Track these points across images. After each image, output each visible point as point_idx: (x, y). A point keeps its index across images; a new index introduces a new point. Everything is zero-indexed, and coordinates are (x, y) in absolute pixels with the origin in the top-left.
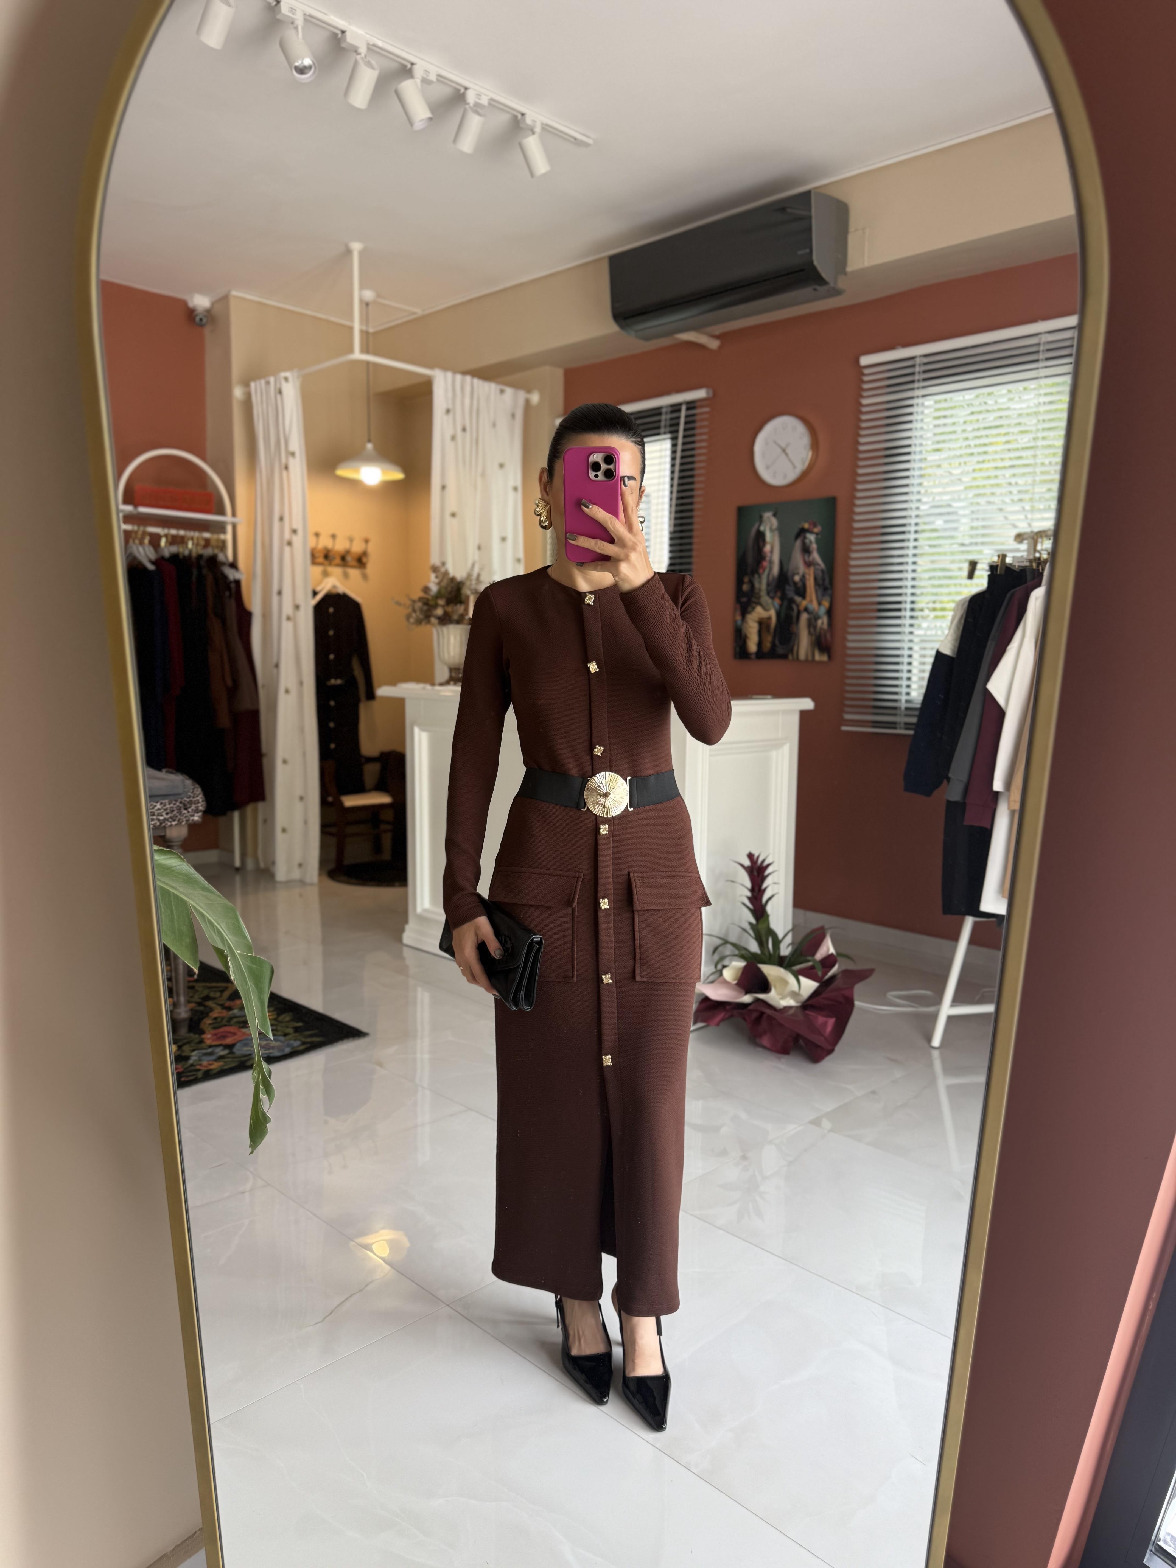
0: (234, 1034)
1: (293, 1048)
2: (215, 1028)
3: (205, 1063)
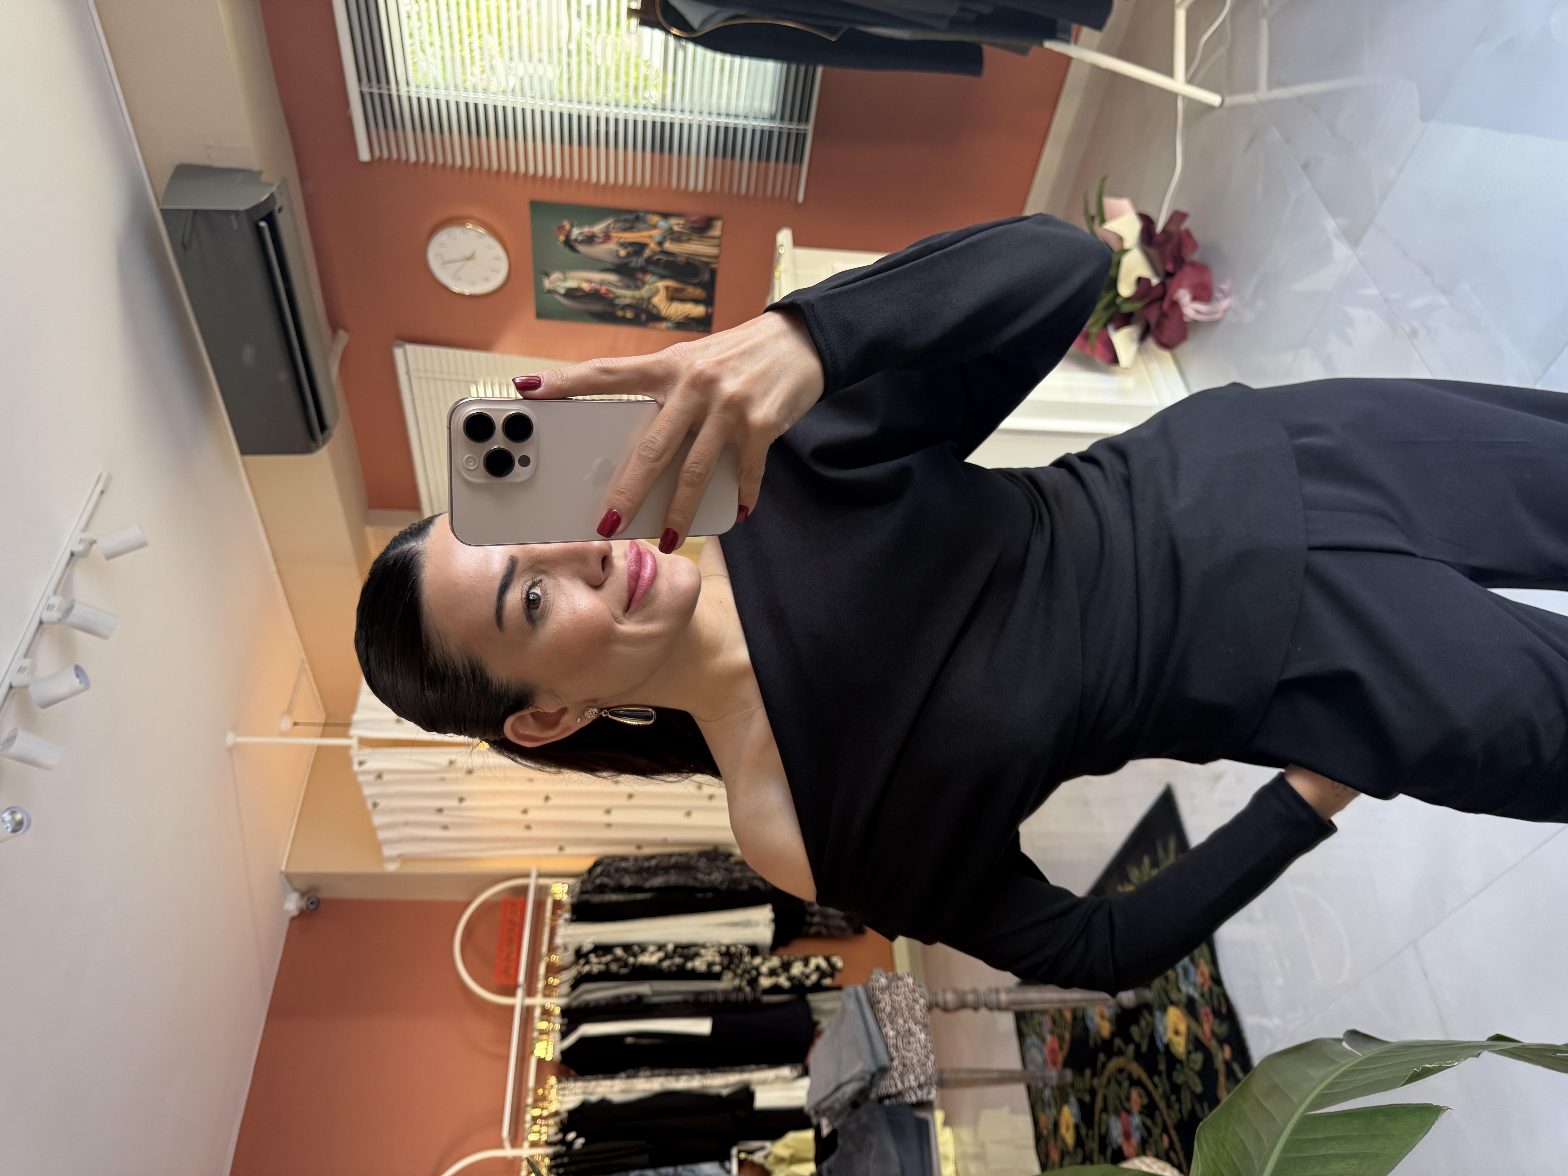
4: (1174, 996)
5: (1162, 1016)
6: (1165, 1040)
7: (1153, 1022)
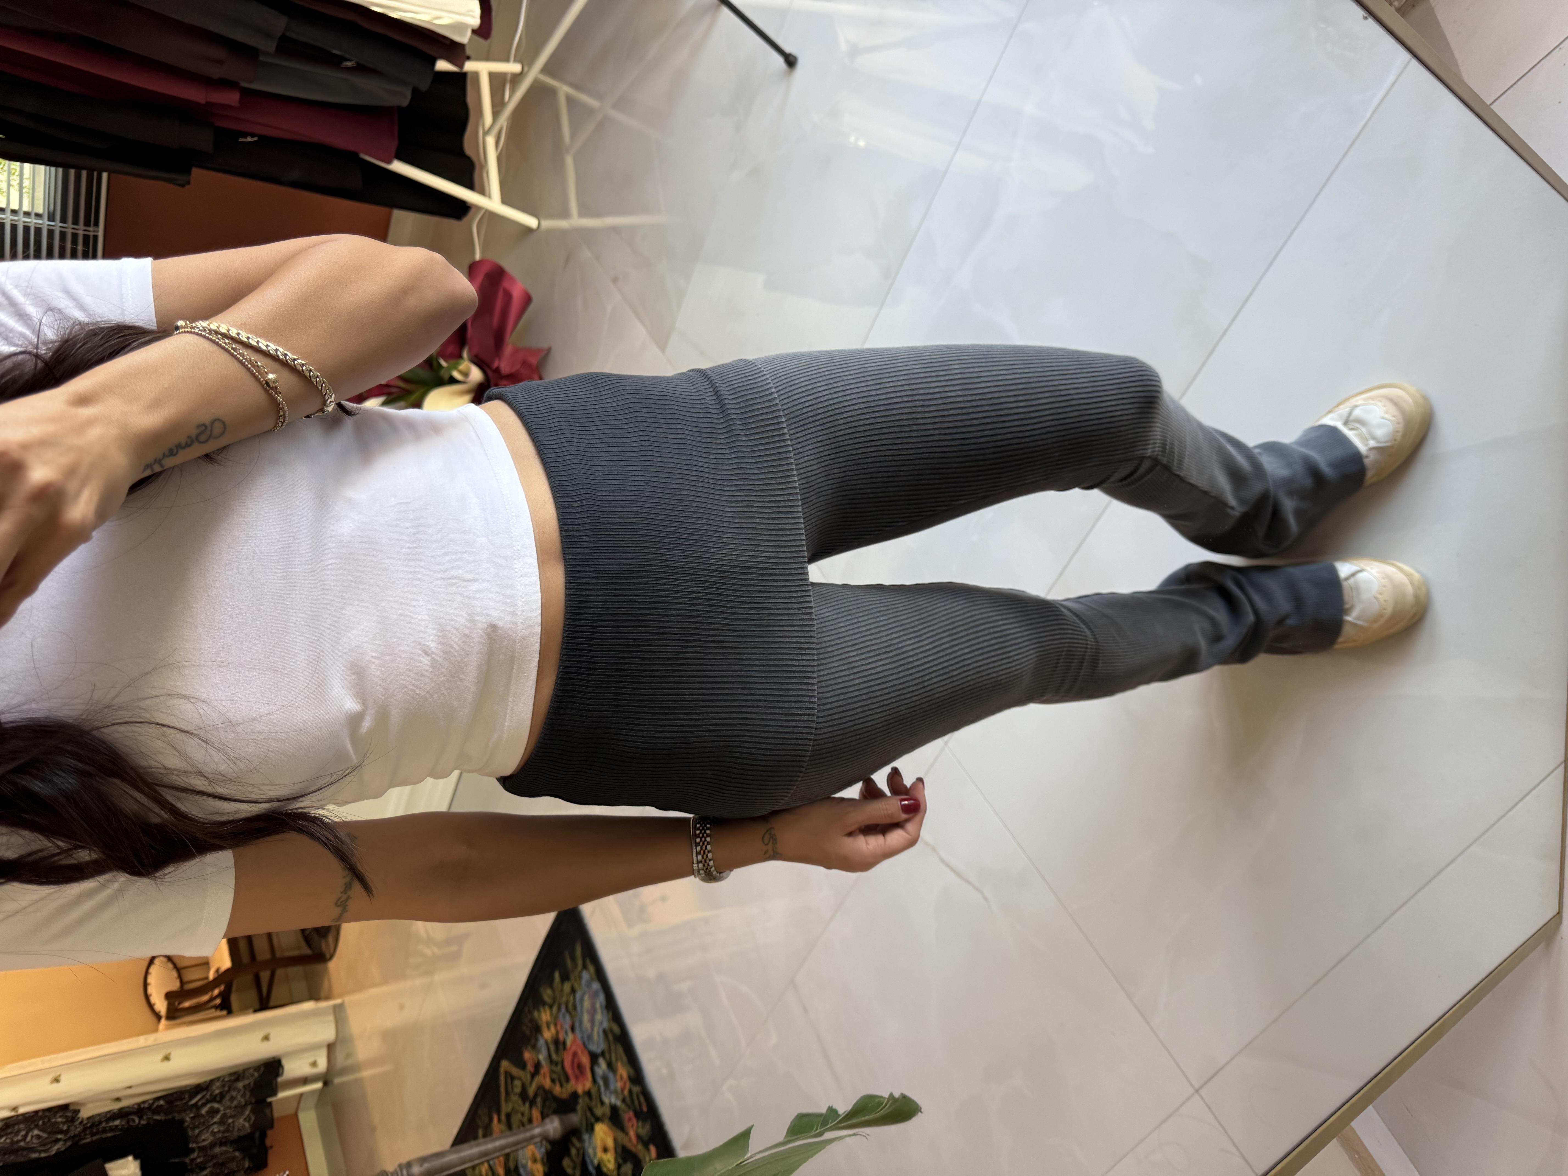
0: (575, 1054)
1: (592, 979)
2: (568, 1080)
3: (619, 1085)
4: (599, 1112)
5: (590, 1138)
6: (596, 1162)
7: (583, 1148)
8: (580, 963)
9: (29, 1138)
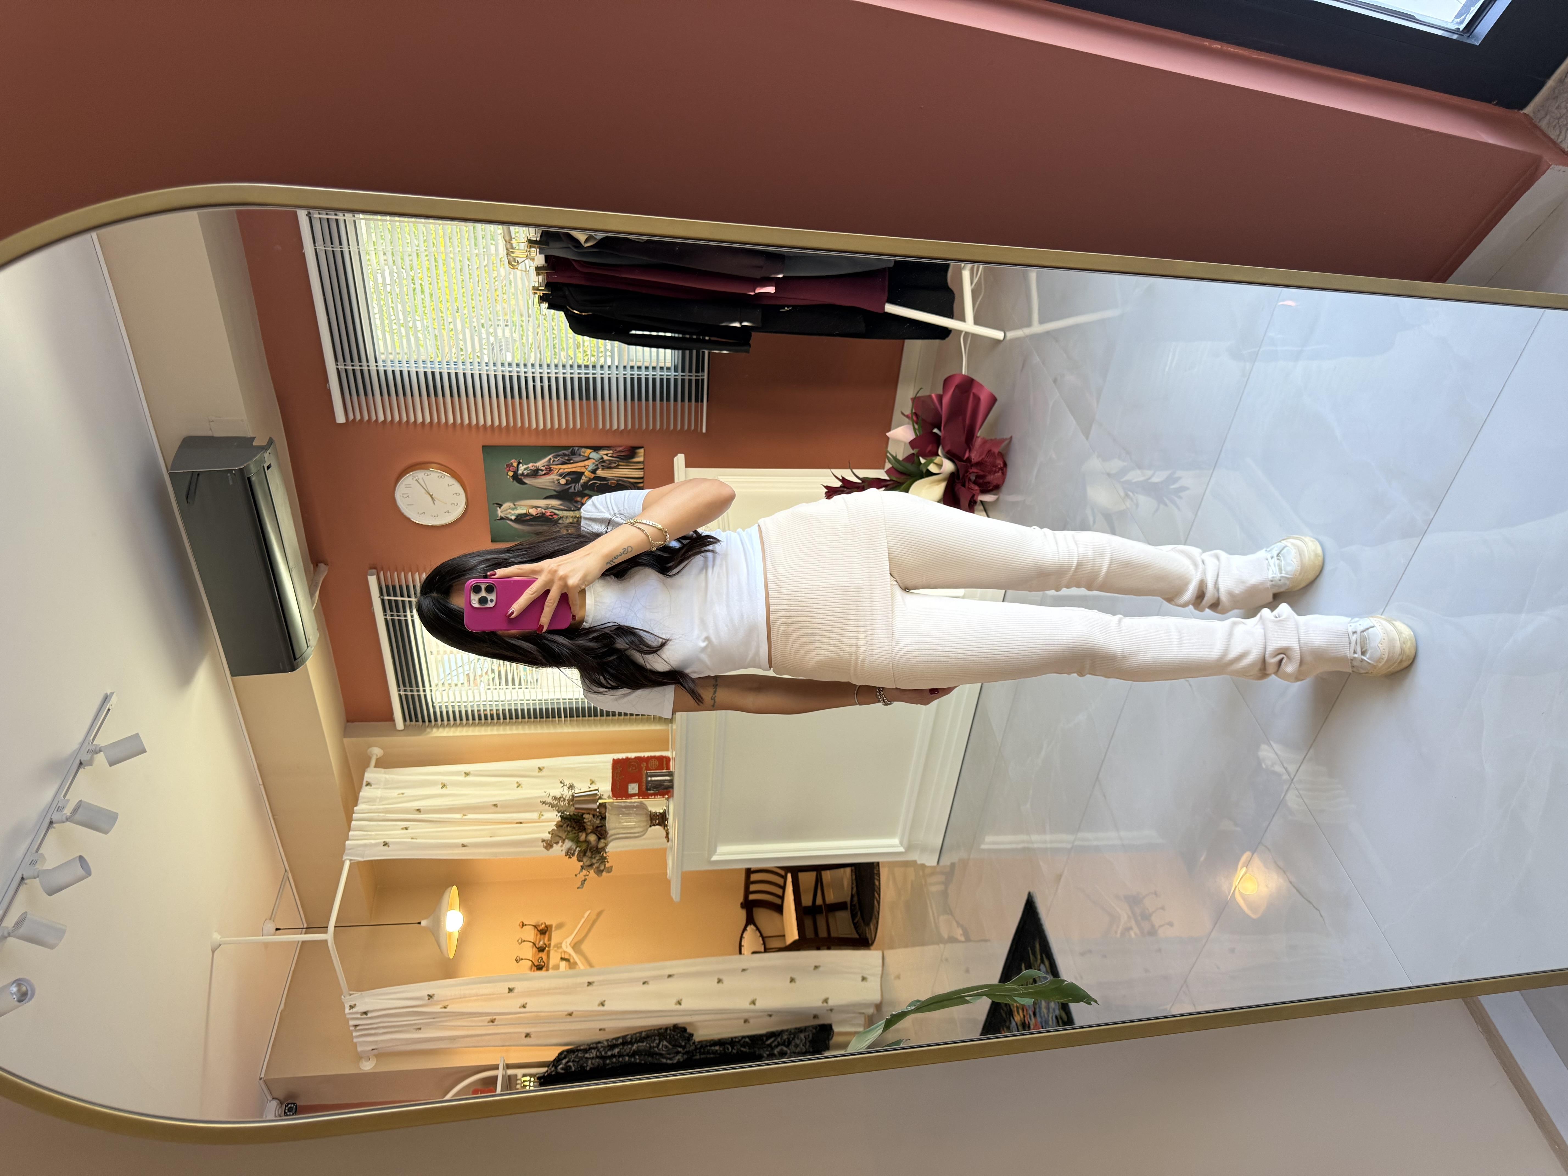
1: (1047, 969)
8: (1039, 957)
9: (660, 1046)
